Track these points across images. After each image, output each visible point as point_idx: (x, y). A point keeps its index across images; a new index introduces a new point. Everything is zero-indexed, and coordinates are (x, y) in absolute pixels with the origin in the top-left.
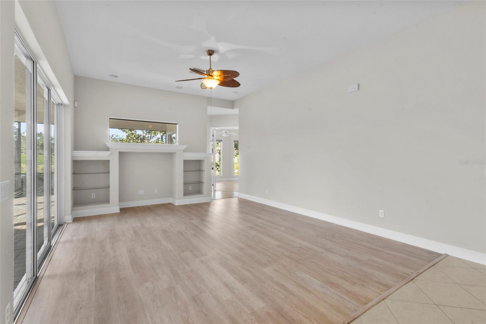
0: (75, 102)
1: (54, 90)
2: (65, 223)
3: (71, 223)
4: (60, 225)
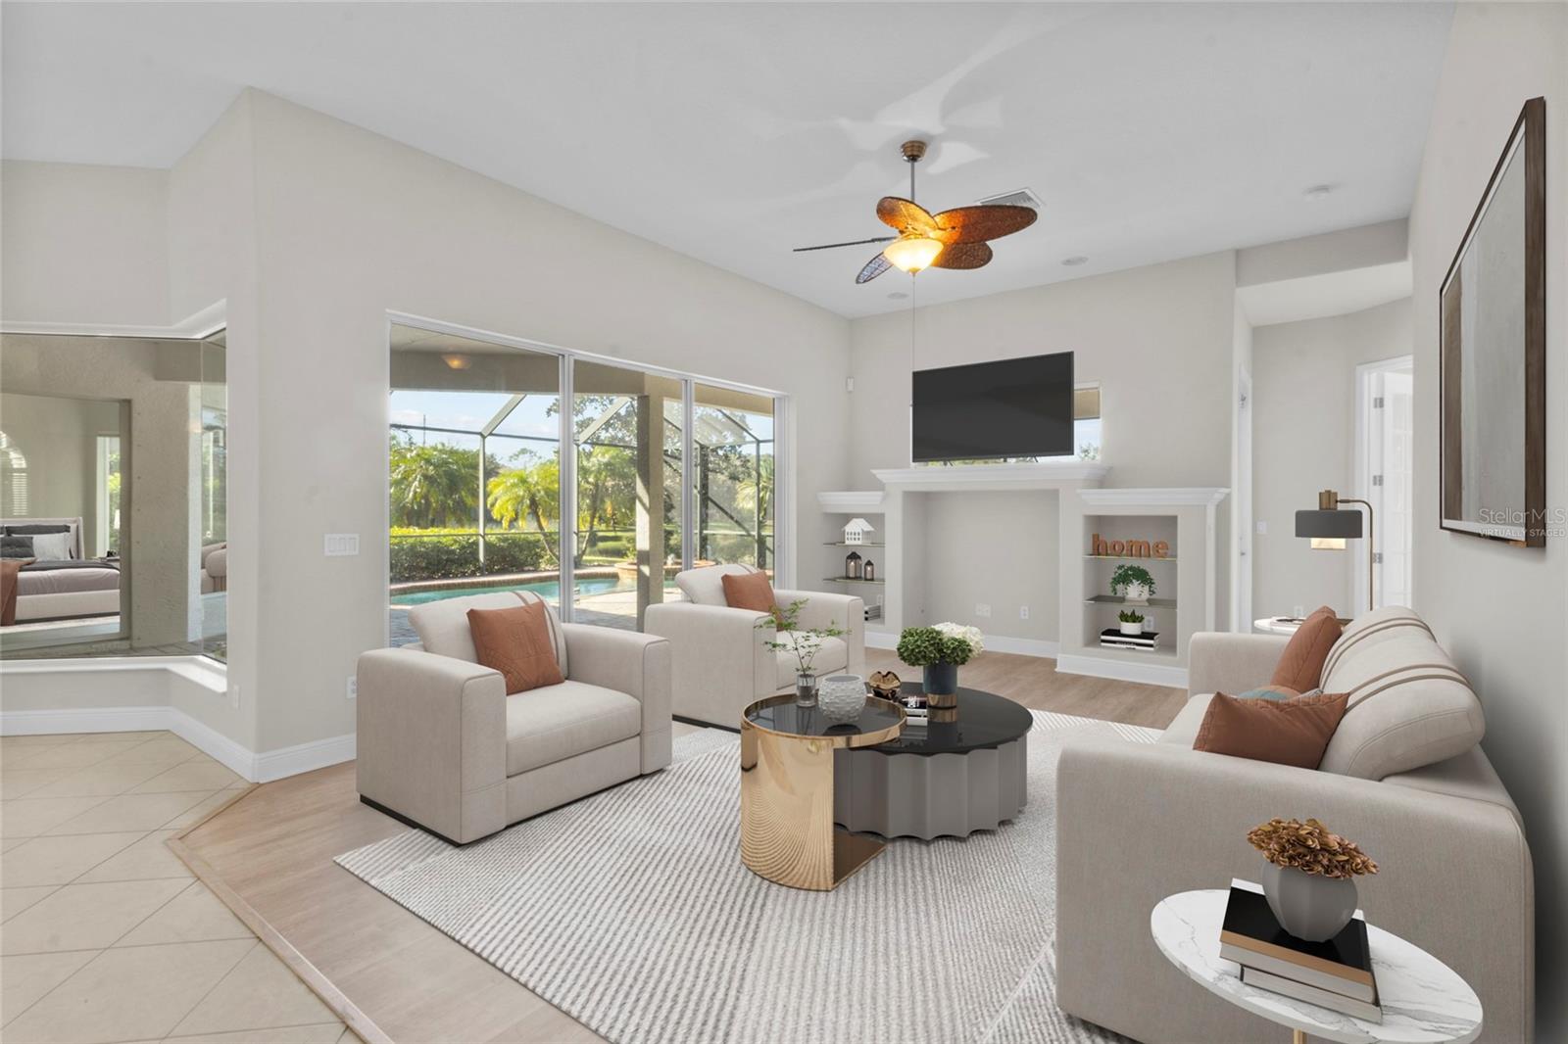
0: (848, 380)
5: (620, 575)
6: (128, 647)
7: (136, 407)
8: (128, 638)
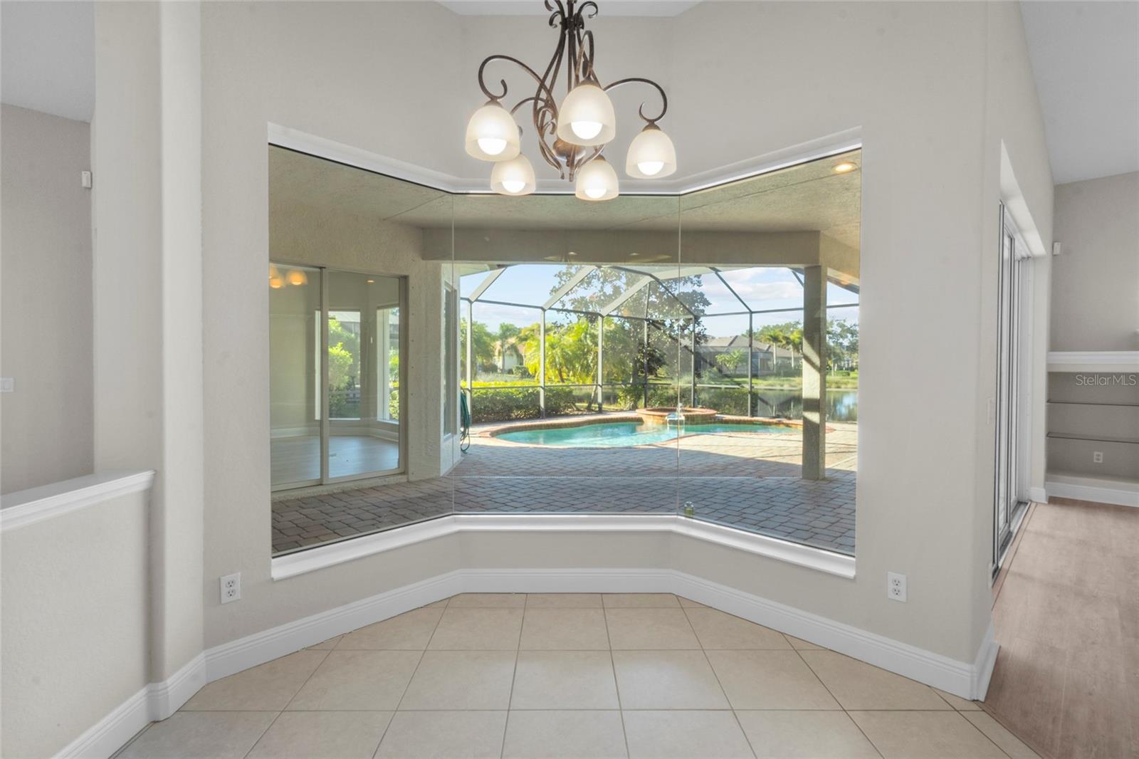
0: (1056, 244)
1: (1022, 240)
2: (1031, 501)
3: (1044, 504)
4: (1020, 503)
5: (644, 420)
6: (406, 480)
7: (412, 282)
8: (404, 473)
